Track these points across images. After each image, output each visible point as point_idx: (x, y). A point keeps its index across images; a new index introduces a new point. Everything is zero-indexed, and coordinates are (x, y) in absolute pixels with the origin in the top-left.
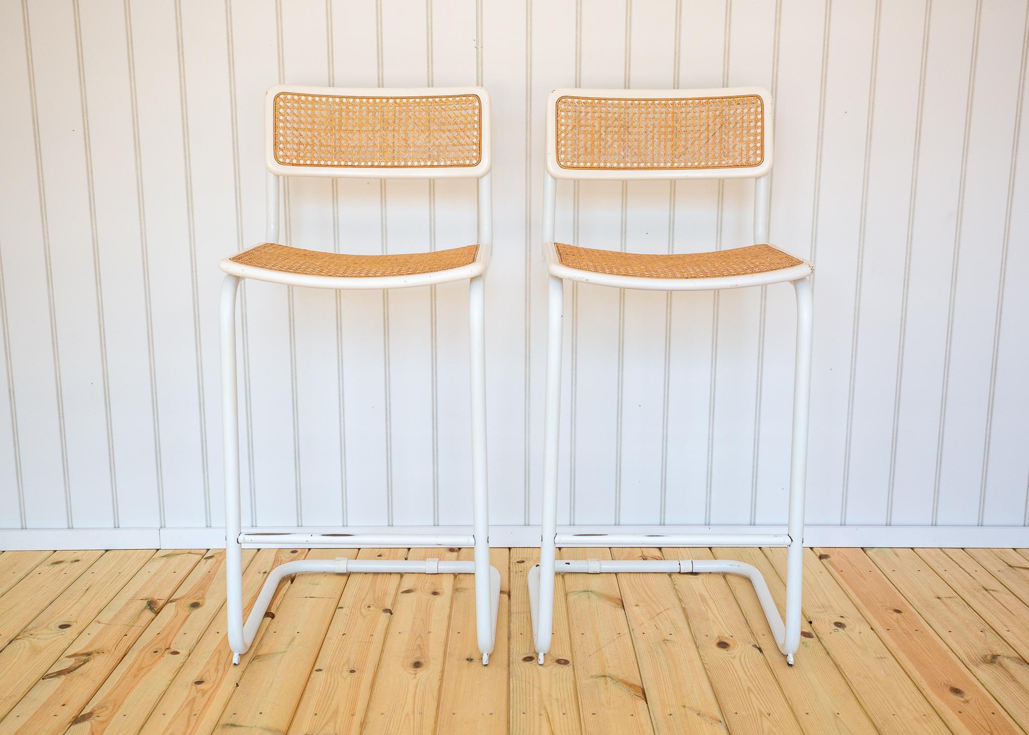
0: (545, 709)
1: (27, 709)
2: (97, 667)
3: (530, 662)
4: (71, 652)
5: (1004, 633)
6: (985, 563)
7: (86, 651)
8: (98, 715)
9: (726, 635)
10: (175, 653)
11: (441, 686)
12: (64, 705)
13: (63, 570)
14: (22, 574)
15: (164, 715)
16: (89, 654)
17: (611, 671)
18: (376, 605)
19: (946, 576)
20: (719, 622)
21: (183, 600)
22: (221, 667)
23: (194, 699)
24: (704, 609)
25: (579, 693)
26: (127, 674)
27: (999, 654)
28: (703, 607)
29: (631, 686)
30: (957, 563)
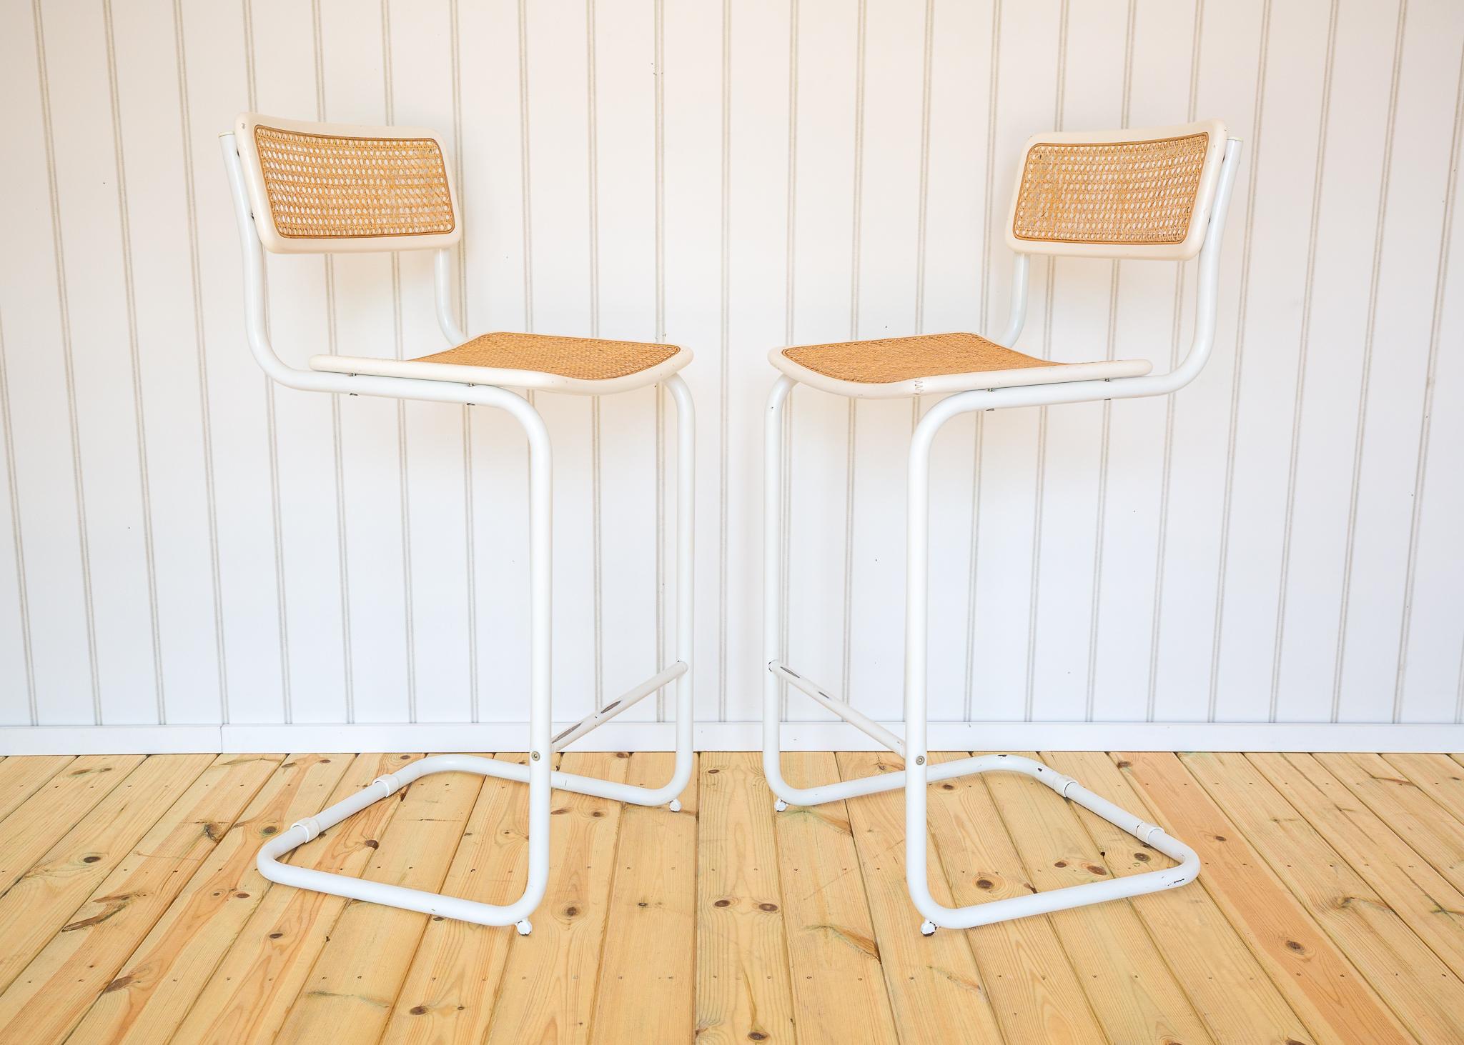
0: (744, 970)
1: (42, 972)
2: (138, 913)
3: (725, 908)
4: (101, 893)
5: (1361, 868)
6: (1340, 773)
7: (121, 894)
8: (140, 980)
9: (990, 871)
10: (244, 896)
11: (603, 940)
12: (92, 967)
13: (88, 782)
14: (32, 788)
15: (229, 979)
16: (125, 898)
17: (833, 920)
18: (516, 831)
19: (1287, 790)
20: (980, 853)
21: (254, 824)
22: (305, 916)
23: (269, 958)
24: (961, 837)
25: (789, 949)
26: (178, 924)
27: (1353, 896)
28: (959, 834)
29: (860, 940)
30: (1302, 773)
